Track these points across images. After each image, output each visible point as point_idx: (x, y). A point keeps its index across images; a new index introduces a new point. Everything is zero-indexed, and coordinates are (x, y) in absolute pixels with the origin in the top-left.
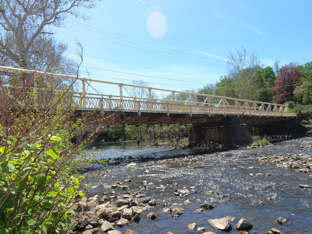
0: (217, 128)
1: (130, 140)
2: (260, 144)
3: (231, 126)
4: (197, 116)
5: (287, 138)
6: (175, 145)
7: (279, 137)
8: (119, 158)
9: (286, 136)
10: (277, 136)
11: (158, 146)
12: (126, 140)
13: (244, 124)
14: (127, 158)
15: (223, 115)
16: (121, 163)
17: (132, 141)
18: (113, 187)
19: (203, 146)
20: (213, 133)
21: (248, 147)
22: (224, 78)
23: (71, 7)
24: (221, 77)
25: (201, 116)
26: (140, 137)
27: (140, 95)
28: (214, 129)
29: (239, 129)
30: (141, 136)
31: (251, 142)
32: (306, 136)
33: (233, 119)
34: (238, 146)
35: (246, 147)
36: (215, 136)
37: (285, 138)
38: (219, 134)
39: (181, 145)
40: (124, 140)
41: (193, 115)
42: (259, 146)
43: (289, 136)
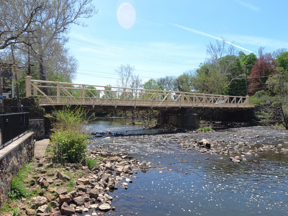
0: (177, 115)
1: (117, 116)
2: (203, 130)
3: (185, 115)
4: (157, 108)
5: (244, 125)
6: (146, 125)
7: (237, 124)
8: (103, 133)
9: (243, 124)
10: (235, 123)
11: (135, 125)
12: (113, 116)
13: (195, 114)
14: (108, 133)
15: (179, 107)
16: (103, 136)
17: (118, 117)
18: (96, 147)
19: (164, 128)
20: (173, 119)
21: (194, 132)
22: (203, 65)
23: (75, 19)
24: (201, 64)
25: (160, 108)
26: (124, 114)
27: (127, 78)
28: (174, 116)
29: (190, 117)
30: (126, 114)
31: (198, 128)
32: (259, 124)
33: (187, 109)
34: (186, 130)
35: (192, 131)
36: (174, 121)
37: (241, 125)
38: (177, 120)
39: (150, 126)
40: (111, 116)
41: (153, 107)
42: (202, 131)
43: (245, 124)
